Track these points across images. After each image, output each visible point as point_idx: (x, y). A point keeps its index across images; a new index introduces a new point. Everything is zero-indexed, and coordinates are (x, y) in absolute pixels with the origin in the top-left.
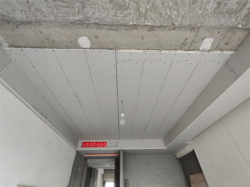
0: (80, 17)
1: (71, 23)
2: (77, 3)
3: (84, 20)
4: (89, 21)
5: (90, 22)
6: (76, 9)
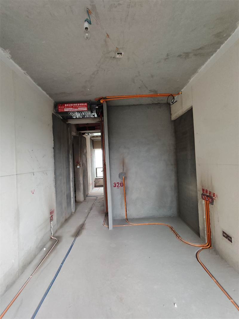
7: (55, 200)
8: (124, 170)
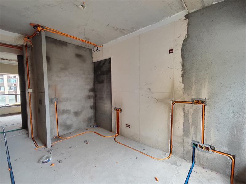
8: (56, 96)
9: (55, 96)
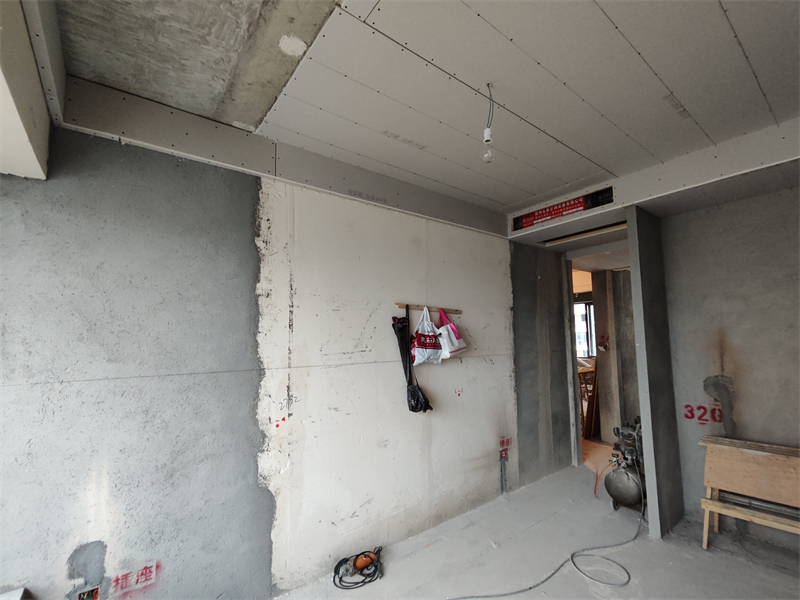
0: (244, 20)
1: (249, 38)
2: (221, 6)
3: (250, 16)
4: (255, 11)
5: (258, 11)
6: (229, 14)
7: (515, 419)
8: (726, 370)
9: (723, 369)
